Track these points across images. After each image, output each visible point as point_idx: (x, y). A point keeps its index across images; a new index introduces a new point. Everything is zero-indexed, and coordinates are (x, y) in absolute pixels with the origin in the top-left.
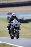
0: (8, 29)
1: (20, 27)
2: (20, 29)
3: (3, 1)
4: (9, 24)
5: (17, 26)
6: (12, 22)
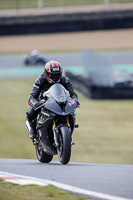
0: (27, 122)
1: (76, 117)
2: (76, 124)
3: (45, 6)
4: (34, 103)
5: (64, 114)
6: (45, 94)
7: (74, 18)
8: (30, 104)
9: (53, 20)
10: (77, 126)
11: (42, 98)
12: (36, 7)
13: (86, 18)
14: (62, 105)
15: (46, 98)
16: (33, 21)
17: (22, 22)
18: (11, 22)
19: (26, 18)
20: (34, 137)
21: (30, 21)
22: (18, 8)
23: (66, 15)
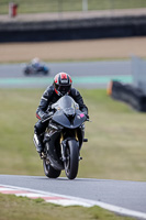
0: (35, 136)
2: (85, 138)
5: (72, 127)
7: (123, 23)
8: (38, 117)
9: (99, 24)
10: (86, 141)
11: (51, 110)
12: (81, 10)
13: (135, 22)
14: (71, 118)
15: (54, 110)
16: (77, 25)
17: (65, 26)
18: (52, 27)
19: (70, 22)
20: (42, 151)
21: (73, 25)
22: (61, 11)
23: (113, 19)
